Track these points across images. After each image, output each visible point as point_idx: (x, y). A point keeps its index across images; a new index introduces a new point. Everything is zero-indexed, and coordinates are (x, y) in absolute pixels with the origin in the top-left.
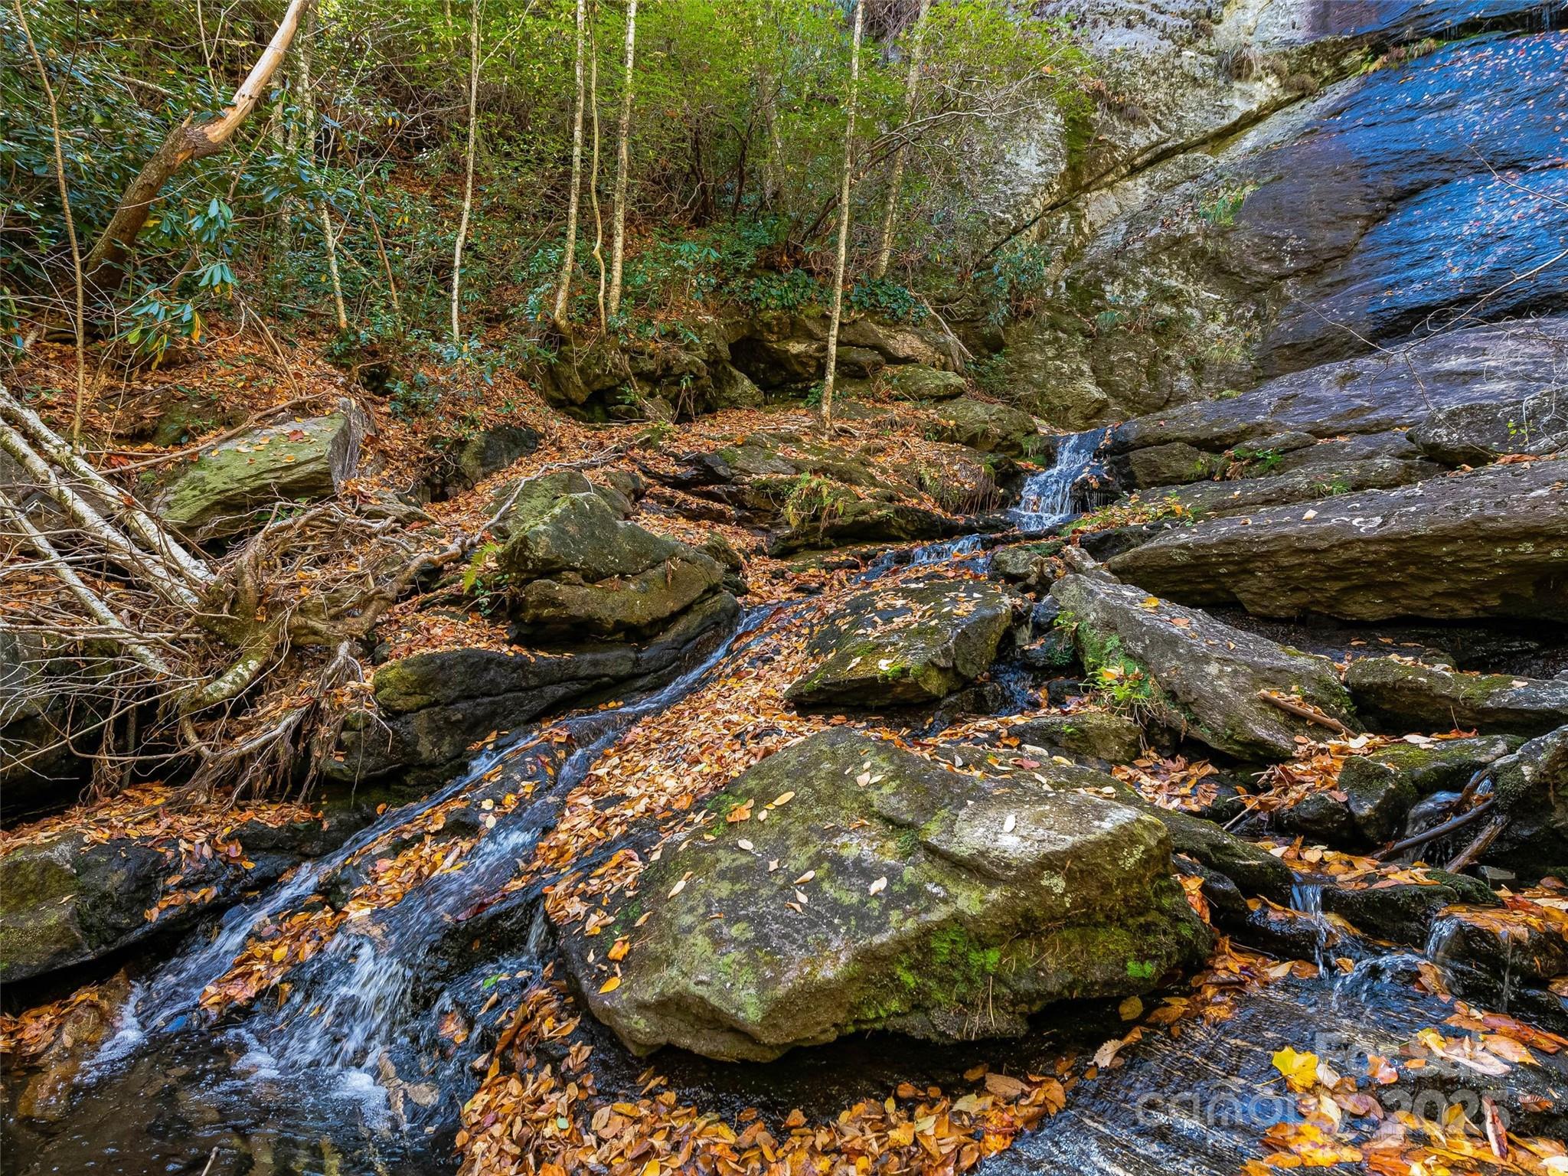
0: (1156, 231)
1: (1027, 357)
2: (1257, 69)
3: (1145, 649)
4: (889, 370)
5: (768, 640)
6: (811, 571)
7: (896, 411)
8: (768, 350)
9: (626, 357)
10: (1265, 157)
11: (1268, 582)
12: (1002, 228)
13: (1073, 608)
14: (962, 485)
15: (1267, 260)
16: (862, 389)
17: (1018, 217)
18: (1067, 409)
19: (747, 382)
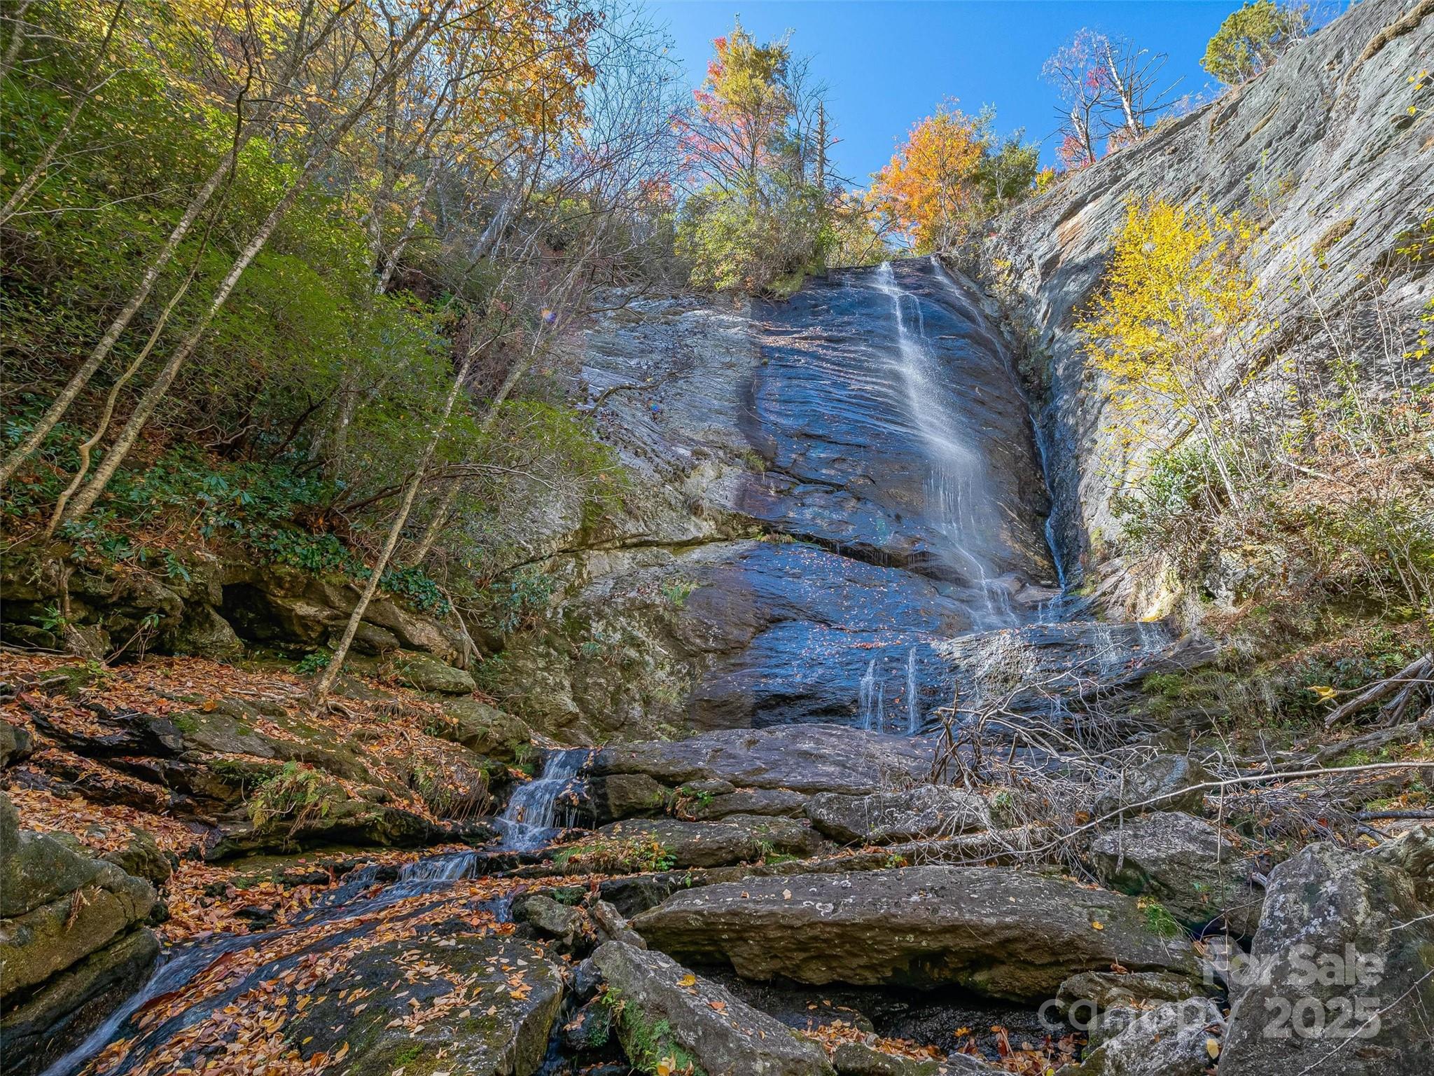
0: (633, 594)
1: (520, 663)
2: (705, 513)
3: (697, 1040)
4: (401, 655)
5: (217, 1016)
6: (263, 886)
7: (402, 699)
8: (268, 604)
9: (69, 570)
10: (705, 569)
11: (757, 950)
12: (522, 554)
13: (619, 983)
14: (456, 788)
15: (700, 637)
16: (367, 667)
17: (537, 549)
18: (545, 715)
19: (228, 631)
